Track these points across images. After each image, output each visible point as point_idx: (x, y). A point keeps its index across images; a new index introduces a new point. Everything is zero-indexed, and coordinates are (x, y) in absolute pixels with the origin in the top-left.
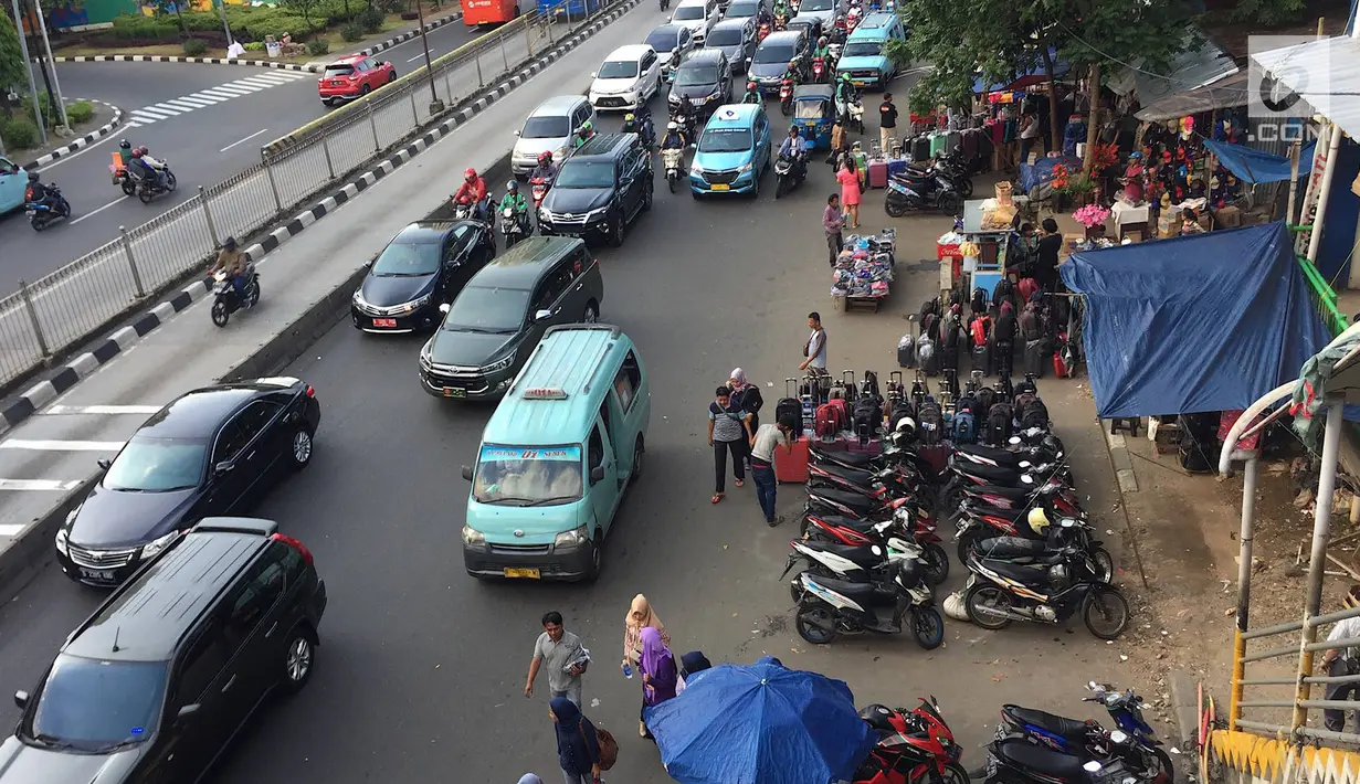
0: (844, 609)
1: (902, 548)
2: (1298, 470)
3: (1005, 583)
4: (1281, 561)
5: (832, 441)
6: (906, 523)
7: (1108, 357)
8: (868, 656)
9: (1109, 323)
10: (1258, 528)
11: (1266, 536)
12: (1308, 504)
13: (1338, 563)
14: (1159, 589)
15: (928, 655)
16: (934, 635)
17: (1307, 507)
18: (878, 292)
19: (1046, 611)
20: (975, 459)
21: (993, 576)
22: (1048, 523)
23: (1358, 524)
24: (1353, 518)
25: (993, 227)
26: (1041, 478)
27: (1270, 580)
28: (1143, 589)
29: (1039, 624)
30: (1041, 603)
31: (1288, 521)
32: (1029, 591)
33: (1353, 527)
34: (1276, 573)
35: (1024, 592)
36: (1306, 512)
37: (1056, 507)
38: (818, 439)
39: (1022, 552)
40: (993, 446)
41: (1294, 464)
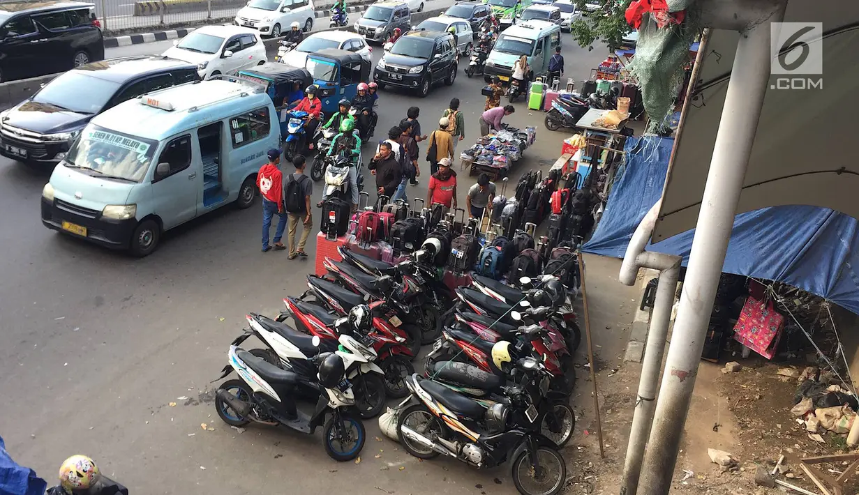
0: (260, 394)
1: (351, 348)
2: (806, 379)
3: (438, 409)
4: (757, 466)
5: (367, 248)
6: (358, 321)
7: (627, 209)
8: (270, 450)
9: (642, 184)
10: (746, 426)
11: (752, 436)
12: (806, 414)
13: (817, 482)
14: (613, 462)
15: (335, 465)
16: (351, 447)
17: (804, 417)
18: (497, 163)
19: (473, 451)
20: (486, 291)
21: (426, 397)
22: (509, 359)
23: (854, 447)
24: (851, 440)
25: (602, 125)
26: (530, 319)
27: (737, 482)
28: (599, 457)
29: (463, 462)
30: (470, 441)
31: (779, 426)
32: (460, 424)
33: (847, 450)
34: (745, 477)
35: (456, 425)
36: (801, 422)
37: (534, 349)
38: (356, 243)
39: (475, 383)
40: (512, 286)
41: (805, 373)
